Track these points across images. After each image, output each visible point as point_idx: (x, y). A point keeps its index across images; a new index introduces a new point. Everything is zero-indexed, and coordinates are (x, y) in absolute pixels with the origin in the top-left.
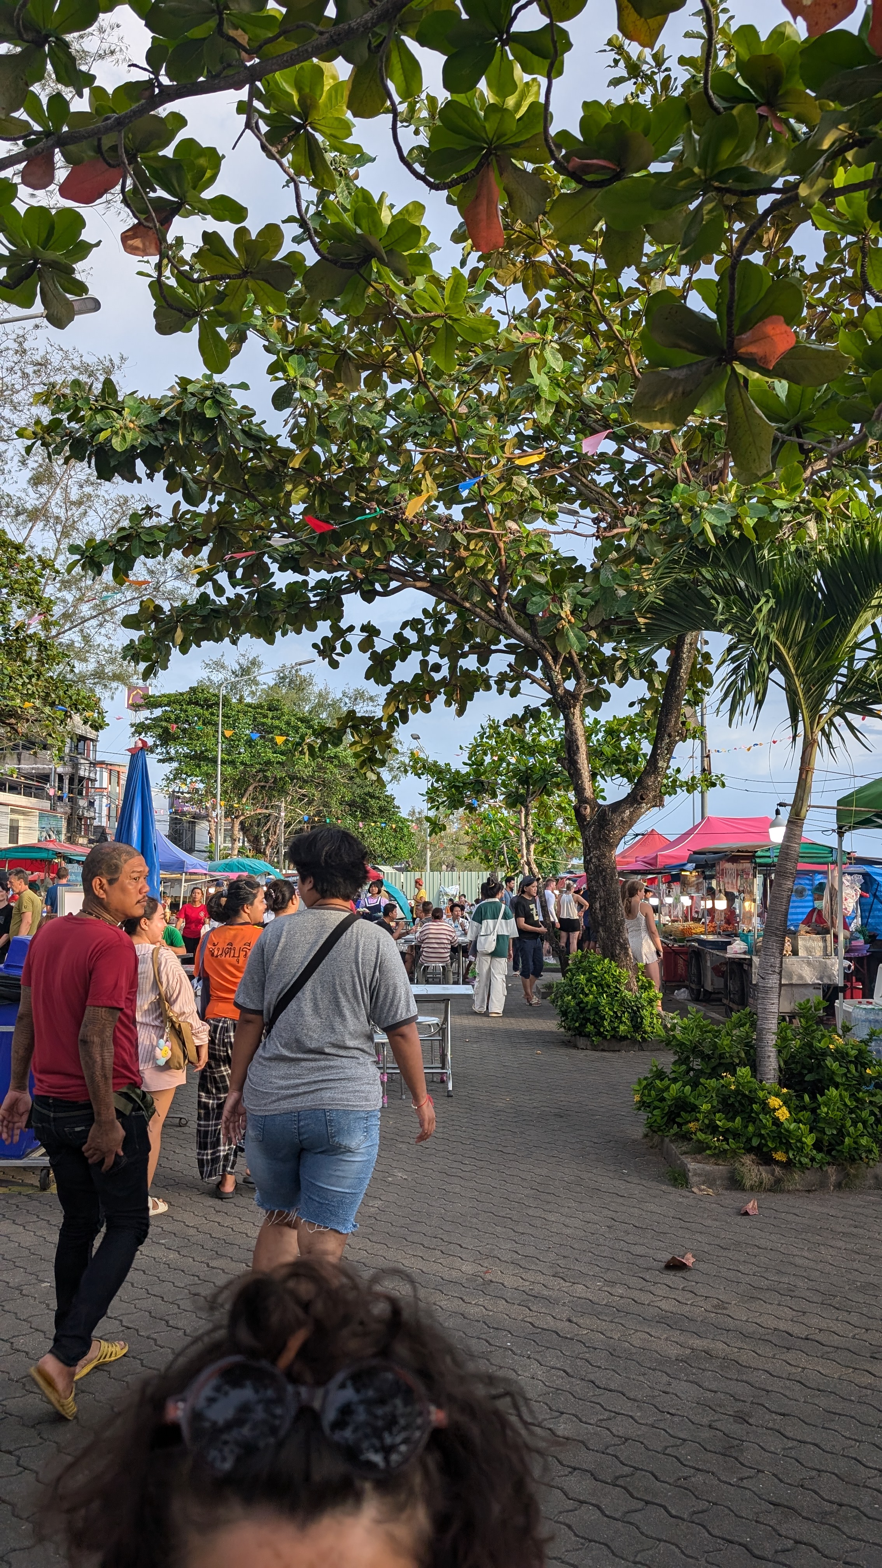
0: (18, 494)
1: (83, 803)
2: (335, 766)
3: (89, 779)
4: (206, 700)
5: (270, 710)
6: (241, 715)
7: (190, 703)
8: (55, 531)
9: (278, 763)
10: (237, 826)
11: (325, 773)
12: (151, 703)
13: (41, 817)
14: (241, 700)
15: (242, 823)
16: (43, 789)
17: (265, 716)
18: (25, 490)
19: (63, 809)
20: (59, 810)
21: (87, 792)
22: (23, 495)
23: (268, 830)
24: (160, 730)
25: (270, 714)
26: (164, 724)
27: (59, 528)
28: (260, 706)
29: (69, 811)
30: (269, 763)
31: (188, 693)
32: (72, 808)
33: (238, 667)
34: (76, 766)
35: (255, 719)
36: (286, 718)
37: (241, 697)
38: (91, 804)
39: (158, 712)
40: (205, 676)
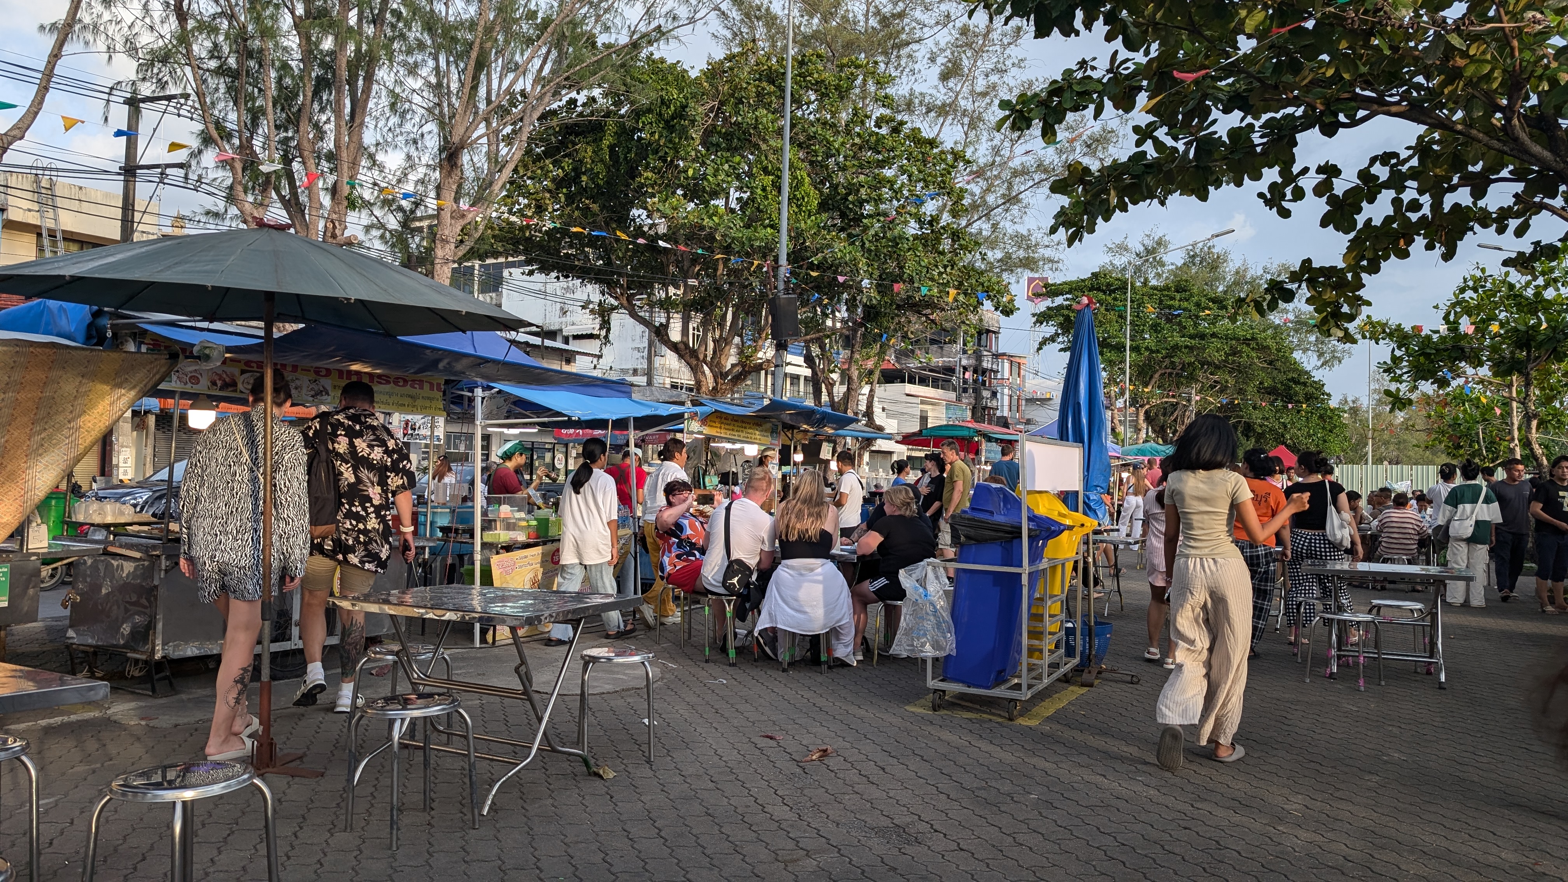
0: (930, 91)
1: (986, 394)
2: (1253, 349)
3: (992, 370)
4: (1109, 285)
5: (1178, 292)
6: (1146, 298)
7: (1091, 289)
8: (962, 124)
9: (1186, 347)
10: (1142, 417)
11: (1241, 357)
12: (1052, 291)
13: (948, 407)
14: (1145, 283)
15: (1146, 413)
16: (949, 381)
17: (1173, 298)
18: (936, 87)
19: (968, 399)
20: (964, 401)
21: (990, 383)
22: (934, 92)
23: (1175, 420)
24: (1061, 318)
25: (1178, 296)
26: (1066, 312)
27: (966, 120)
28: (1167, 288)
29: (974, 402)
30: (1176, 347)
31: (1090, 279)
32: (976, 399)
33: (1142, 249)
34: (979, 357)
35: (1161, 302)
36: (1195, 299)
37: (1146, 280)
38: (994, 394)
39: (1059, 300)
40: (1108, 261)
